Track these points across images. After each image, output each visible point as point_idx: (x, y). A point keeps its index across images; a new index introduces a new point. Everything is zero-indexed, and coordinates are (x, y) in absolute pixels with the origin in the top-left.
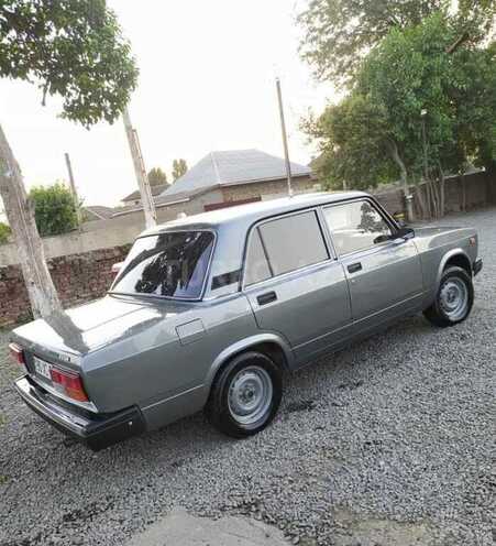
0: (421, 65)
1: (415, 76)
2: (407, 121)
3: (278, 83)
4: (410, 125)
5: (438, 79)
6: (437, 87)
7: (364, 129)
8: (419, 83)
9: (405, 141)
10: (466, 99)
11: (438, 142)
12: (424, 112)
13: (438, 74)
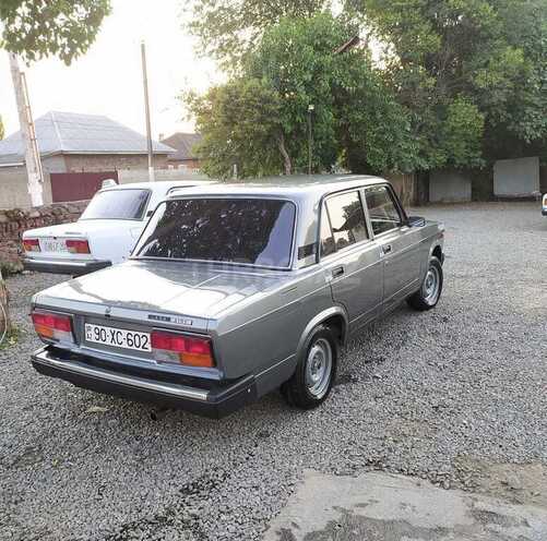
0: (312, 60)
1: (305, 69)
2: (294, 114)
3: (143, 46)
4: (298, 118)
5: (327, 77)
6: (325, 85)
7: (257, 114)
8: (310, 77)
9: (291, 133)
10: (348, 101)
11: (321, 139)
12: (311, 107)
13: (327, 72)
